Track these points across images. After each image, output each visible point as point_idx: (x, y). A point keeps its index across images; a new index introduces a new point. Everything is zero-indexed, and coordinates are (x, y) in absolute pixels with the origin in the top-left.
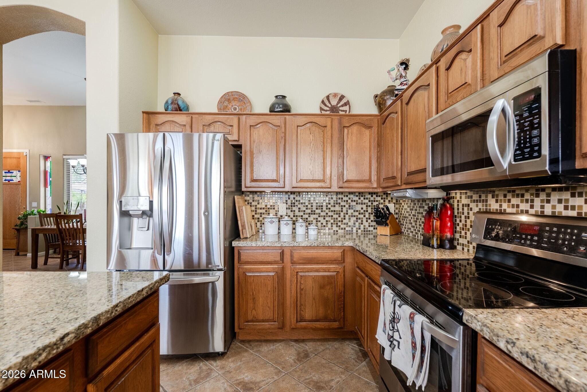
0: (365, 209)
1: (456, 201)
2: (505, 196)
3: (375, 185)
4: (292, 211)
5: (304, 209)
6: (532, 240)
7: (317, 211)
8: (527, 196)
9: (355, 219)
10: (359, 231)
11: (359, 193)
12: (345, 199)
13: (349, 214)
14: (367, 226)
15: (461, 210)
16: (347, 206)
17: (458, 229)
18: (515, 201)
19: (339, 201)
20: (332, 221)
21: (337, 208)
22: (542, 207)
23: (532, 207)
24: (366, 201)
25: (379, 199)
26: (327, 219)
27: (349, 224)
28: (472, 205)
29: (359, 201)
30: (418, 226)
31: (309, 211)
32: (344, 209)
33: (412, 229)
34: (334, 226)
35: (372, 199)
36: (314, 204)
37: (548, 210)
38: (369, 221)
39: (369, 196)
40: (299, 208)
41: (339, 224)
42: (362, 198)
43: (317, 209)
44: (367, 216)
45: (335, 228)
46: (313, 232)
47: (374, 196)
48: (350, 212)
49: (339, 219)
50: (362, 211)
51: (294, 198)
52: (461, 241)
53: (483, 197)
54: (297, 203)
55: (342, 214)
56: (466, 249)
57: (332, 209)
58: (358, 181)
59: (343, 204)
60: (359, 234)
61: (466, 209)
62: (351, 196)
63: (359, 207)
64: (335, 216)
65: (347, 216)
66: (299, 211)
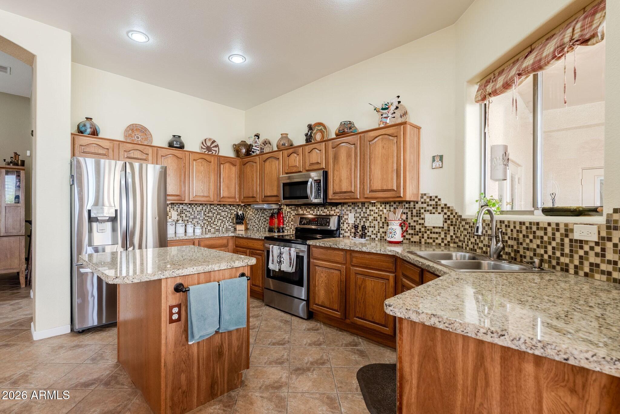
0: (226, 215)
1: (284, 210)
2: (305, 208)
3: (238, 200)
4: (181, 217)
5: (189, 215)
6: (315, 223)
7: (198, 217)
8: (312, 208)
9: (221, 221)
10: (224, 229)
11: (223, 205)
12: (215, 208)
13: (218, 218)
14: (228, 226)
15: (286, 214)
16: (216, 213)
17: (285, 223)
18: (308, 210)
19: (212, 210)
20: (207, 223)
21: (211, 214)
22: (317, 212)
23: (314, 212)
24: (227, 210)
25: (234, 208)
26: (204, 222)
27: (218, 225)
28: (292, 212)
29: (223, 210)
30: (261, 223)
31: (193, 217)
32: (215, 215)
33: (256, 226)
34: (209, 226)
35: (230, 208)
36: (196, 212)
37: (318, 213)
38: (229, 222)
39: (229, 207)
40: (186, 215)
41: (212, 225)
42: (225, 208)
43: (198, 215)
44: (228, 219)
45: (209, 228)
46: (198, 231)
47: (232, 207)
48: (219, 216)
49: (212, 222)
50: (225, 216)
51: (182, 208)
52: (287, 228)
53: (297, 209)
54: (184, 211)
55: (213, 218)
56: (289, 232)
57: (207, 215)
58: (229, 198)
59: (214, 211)
60: (223, 231)
61: (289, 213)
62: (219, 206)
63: (223, 214)
64: (209, 220)
65: (216, 220)
66: (186, 217)
